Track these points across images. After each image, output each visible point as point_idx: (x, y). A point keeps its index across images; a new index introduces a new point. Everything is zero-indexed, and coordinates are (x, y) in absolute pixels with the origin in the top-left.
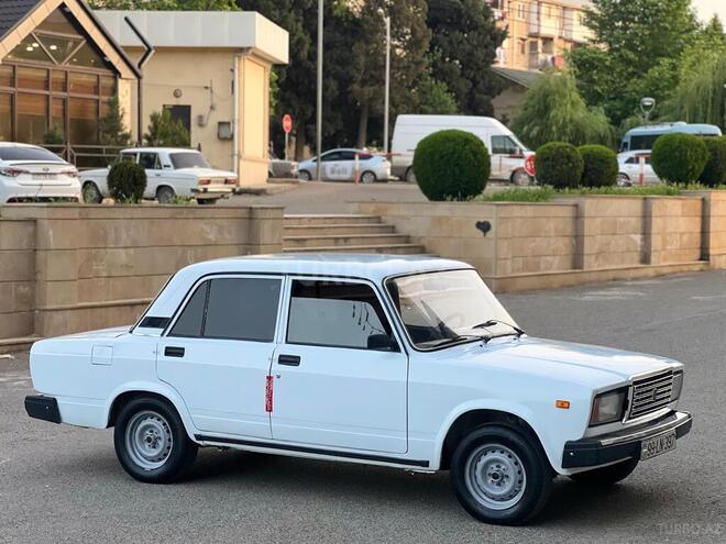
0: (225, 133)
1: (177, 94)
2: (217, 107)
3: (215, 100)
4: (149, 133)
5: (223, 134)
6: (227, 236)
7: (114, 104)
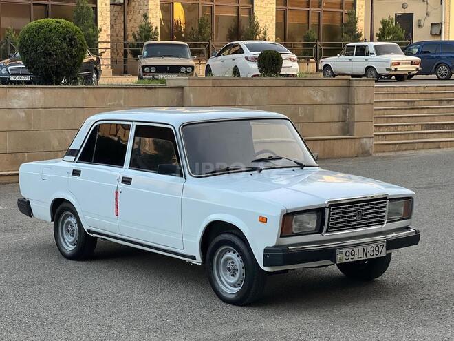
0: (435, 31)
1: (404, 7)
2: (431, 14)
3: (430, 10)
4: (379, 32)
5: (434, 33)
6: (331, 98)
7: (352, 14)
